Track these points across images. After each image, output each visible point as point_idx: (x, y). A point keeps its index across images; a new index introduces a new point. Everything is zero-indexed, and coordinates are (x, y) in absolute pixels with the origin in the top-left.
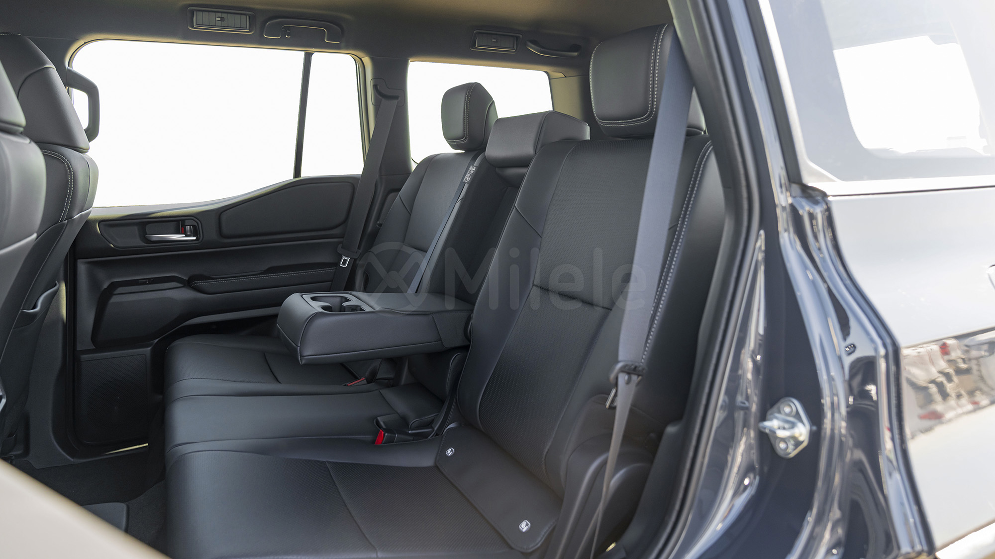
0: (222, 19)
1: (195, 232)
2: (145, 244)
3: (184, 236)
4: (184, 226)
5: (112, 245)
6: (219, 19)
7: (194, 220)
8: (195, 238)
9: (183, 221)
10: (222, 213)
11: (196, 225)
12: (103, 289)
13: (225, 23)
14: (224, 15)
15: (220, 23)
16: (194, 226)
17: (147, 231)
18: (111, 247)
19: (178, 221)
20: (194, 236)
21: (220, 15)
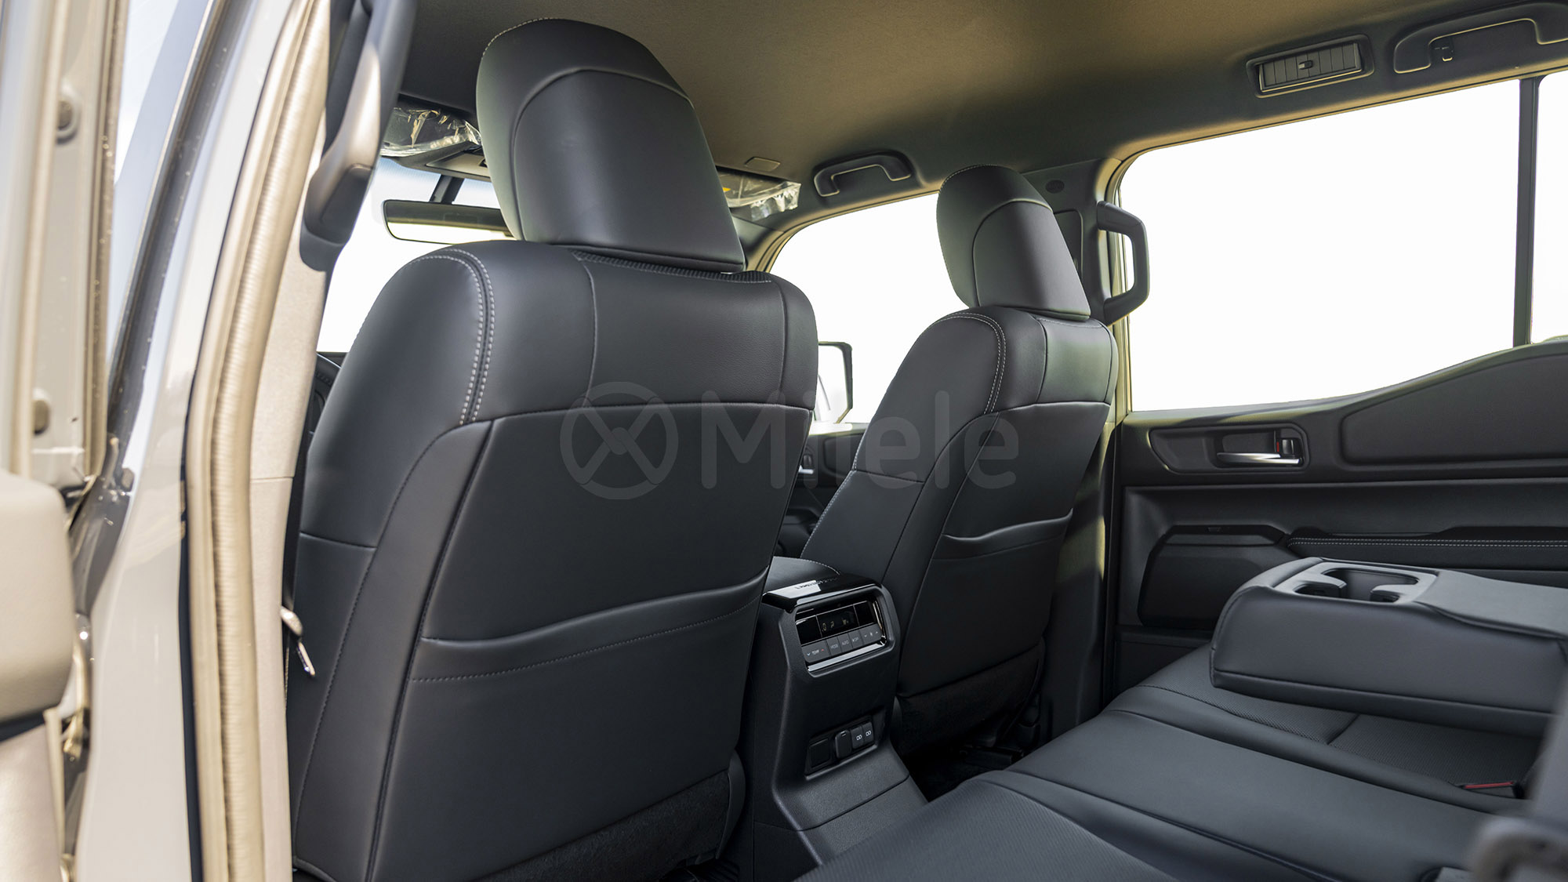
0: (1310, 65)
1: (1297, 452)
2: (1216, 468)
3: (1278, 456)
4: (1280, 440)
5: (1167, 467)
6: (1303, 66)
7: (1294, 429)
8: (1296, 461)
9: (1278, 430)
10: (1345, 417)
11: (1300, 437)
12: (1160, 536)
13: (1314, 70)
14: (1313, 57)
15: (1306, 73)
16: (1296, 440)
17: (1224, 446)
18: (1166, 469)
19: (1271, 430)
20: (1296, 458)
21: (1304, 58)
